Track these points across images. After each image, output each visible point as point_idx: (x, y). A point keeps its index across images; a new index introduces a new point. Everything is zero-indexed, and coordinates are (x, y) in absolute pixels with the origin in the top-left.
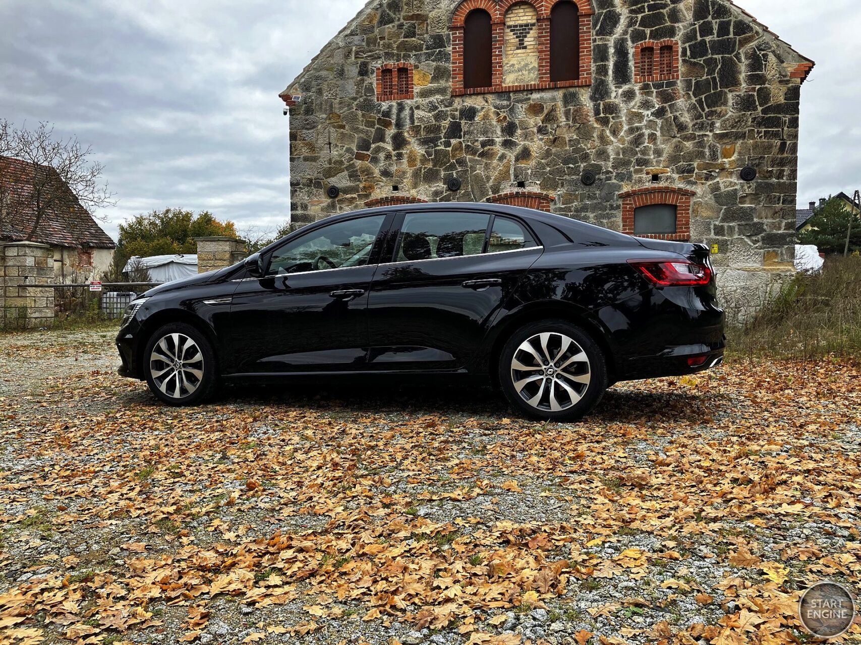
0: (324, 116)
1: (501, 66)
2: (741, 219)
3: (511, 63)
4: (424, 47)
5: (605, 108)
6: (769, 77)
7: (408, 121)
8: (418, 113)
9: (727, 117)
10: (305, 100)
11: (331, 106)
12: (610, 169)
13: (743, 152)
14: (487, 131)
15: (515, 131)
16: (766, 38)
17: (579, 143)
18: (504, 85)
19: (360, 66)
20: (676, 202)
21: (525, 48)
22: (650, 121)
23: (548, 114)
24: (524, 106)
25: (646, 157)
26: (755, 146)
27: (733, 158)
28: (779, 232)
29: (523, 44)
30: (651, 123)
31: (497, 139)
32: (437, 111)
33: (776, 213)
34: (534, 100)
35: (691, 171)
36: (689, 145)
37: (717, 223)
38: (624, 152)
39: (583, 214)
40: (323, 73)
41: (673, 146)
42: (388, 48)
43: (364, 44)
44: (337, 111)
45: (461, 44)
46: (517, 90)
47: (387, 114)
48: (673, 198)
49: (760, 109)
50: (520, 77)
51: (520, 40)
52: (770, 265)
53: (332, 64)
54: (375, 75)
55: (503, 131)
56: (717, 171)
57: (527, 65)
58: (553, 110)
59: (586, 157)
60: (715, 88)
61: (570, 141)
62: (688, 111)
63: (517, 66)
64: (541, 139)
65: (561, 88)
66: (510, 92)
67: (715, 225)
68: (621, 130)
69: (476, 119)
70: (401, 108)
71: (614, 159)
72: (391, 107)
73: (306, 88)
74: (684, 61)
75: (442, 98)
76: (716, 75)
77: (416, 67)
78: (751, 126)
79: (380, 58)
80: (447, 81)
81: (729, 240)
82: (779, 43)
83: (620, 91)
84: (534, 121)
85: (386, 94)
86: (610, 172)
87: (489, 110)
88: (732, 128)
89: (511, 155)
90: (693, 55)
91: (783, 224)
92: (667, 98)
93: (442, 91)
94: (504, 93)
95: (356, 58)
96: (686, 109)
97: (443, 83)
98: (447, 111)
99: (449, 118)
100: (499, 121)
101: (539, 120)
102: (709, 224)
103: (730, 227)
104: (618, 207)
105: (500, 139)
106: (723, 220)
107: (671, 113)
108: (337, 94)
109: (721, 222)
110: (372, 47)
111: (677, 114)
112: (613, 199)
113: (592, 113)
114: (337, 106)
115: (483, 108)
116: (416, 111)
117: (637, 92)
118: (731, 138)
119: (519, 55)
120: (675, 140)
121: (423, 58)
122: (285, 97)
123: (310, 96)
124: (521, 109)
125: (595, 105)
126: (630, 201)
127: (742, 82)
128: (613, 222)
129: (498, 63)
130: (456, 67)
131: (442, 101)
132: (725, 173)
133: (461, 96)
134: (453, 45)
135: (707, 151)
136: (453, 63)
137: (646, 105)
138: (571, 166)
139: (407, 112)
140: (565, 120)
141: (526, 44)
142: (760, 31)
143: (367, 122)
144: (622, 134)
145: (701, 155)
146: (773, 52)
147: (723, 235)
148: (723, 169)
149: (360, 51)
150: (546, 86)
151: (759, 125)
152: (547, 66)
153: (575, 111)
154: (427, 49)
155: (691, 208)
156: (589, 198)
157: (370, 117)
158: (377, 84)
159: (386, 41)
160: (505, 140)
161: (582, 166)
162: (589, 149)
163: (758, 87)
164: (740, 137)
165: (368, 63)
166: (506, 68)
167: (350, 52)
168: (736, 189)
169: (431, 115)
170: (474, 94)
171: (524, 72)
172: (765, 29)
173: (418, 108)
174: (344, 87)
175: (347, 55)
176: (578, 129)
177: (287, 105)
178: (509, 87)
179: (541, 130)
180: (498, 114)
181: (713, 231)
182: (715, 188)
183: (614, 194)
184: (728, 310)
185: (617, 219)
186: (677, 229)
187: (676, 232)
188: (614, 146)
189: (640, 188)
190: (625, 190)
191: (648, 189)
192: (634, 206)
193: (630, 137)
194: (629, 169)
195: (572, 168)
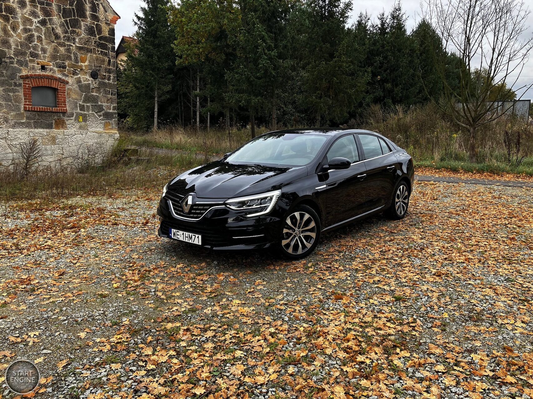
2: (93, 102)
5: (6, 8)
6: (100, 18)
9: (81, 37)
12: (12, 56)
13: (91, 61)
20: (58, 87)
22: (37, 26)
25: (36, 52)
26: (97, 59)
27: (86, 64)
28: (111, 111)
30: (38, 28)
33: (108, 100)
35: (64, 67)
36: (62, 49)
37: (81, 103)
38: (21, 45)
41: (53, 48)
48: (56, 84)
49: (98, 36)
52: (107, 130)
56: (79, 70)
60: (74, 16)
62: (60, 26)
67: (80, 104)
68: (18, 28)
71: (14, 48)
76: (74, 7)
78: (94, 46)
81: (87, 114)
86: (13, 58)
88: (85, 44)
91: (112, 107)
92: (47, 13)
96: (59, 25)
102: (77, 103)
103: (87, 106)
104: (20, 85)
106: (84, 102)
107: (50, 25)
111: (54, 26)
112: (16, 78)
117: (28, 3)
118: (84, 50)
120: (53, 44)
126: (28, 81)
127: (88, 17)
128: (18, 95)
132: (82, 72)
135: (72, 55)
137: (34, 14)
144: (19, 31)
145: (69, 58)
146: (101, 4)
147: (84, 111)
148: (82, 69)
151: (98, 46)
155: (66, 92)
163: (96, 23)
164: (89, 52)
168: (89, 83)
181: (79, 108)
182: (79, 81)
183: (17, 75)
184: (90, 156)
185: (20, 94)
186: (58, 104)
187: (58, 107)
188: (15, 39)
189: (35, 73)
190: (24, 73)
191: (39, 75)
192: (31, 85)
193: (24, 35)
194: (26, 58)
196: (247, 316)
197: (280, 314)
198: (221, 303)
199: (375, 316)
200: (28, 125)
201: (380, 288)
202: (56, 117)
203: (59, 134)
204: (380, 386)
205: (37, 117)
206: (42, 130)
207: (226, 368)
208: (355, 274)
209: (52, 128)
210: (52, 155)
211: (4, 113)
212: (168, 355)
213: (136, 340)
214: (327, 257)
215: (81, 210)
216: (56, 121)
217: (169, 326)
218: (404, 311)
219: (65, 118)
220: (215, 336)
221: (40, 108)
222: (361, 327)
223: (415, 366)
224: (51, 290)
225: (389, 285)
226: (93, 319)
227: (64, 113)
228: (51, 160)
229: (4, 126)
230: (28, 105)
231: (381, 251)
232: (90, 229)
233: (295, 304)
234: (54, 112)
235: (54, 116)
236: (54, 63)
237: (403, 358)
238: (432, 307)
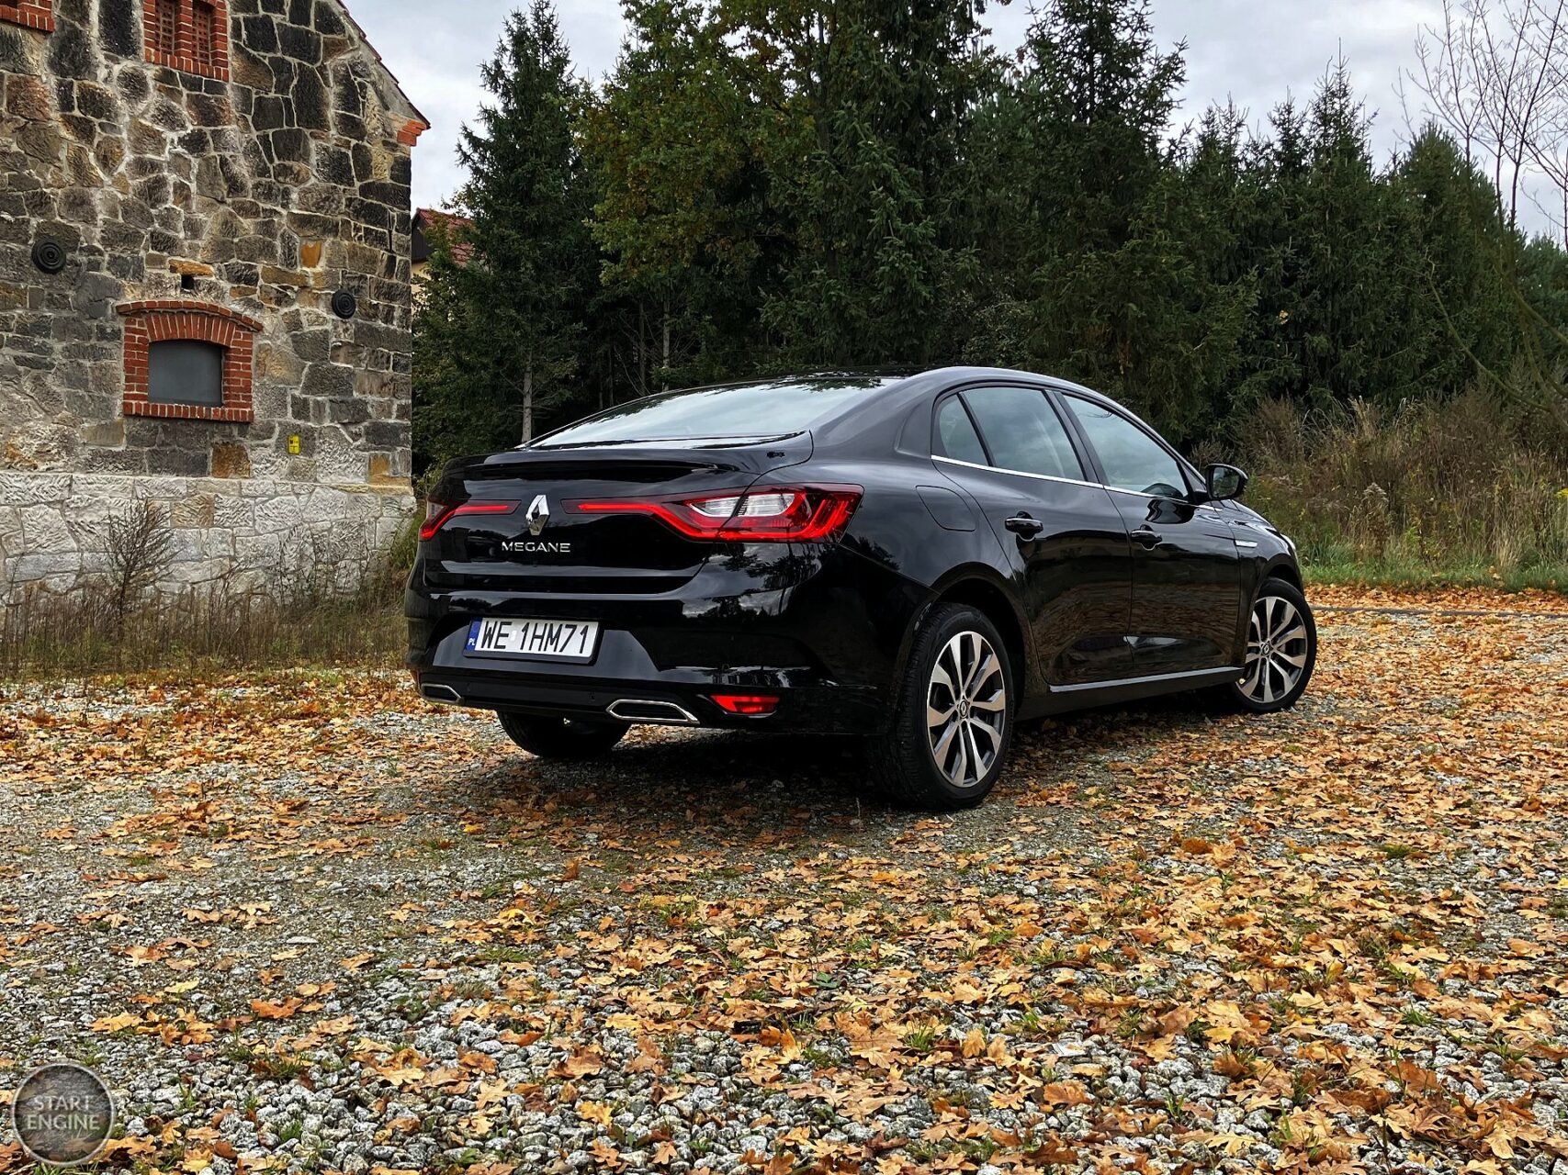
2: (334, 389)
5: (82, 97)
6: (369, 128)
9: (308, 185)
12: (96, 244)
13: (334, 260)
16: (363, 53)
17: (25, 165)
20: (229, 340)
22: (178, 155)
25: (171, 233)
26: (353, 254)
27: (319, 269)
28: (391, 421)
30: (180, 161)
33: (385, 385)
35: (251, 280)
36: (247, 223)
37: (297, 393)
38: (126, 213)
39: (38, 340)
41: (220, 220)
48: (223, 333)
49: (358, 184)
52: (377, 482)
56: (296, 288)
59: (41, 203)
60: (290, 123)
61: (3, 154)
62: (244, 153)
67: (293, 397)
68: (120, 159)
71: (105, 222)
74: (236, 46)
76: (290, 96)
78: (344, 213)
81: (315, 429)
82: (381, 69)
83: (117, 69)
86: (98, 250)
88: (319, 209)
90: (253, 42)
91: (395, 407)
92: (208, 114)
96: (241, 149)
102: (284, 395)
103: (317, 403)
104: (116, 335)
106: (307, 389)
107: (215, 149)
109: (303, 392)
111: (227, 154)
112: (104, 315)
113: (53, 101)
117: (151, 83)
118: (315, 228)
120: (222, 208)
125: (59, 83)
126: (141, 324)
127: (331, 124)
128: (106, 368)
132: (306, 296)
135: (278, 243)
137: (168, 117)
138: (8, 217)
142: (356, 38)
144: (122, 168)
145: (268, 251)
146: (373, 84)
147: (307, 419)
148: (304, 287)
151: (357, 214)
153: (14, 83)
155: (253, 357)
156: (52, 303)
161: (34, 222)
162: (49, 186)
163: (354, 142)
164: (330, 231)
168: (326, 331)
172: (362, 37)
176: (21, 129)
181: (290, 410)
182: (294, 323)
183: (107, 303)
184: (319, 567)
185: (113, 363)
186: (227, 397)
187: (227, 405)
188: (107, 193)
189: (162, 299)
190: (130, 298)
191: (176, 305)
192: (148, 337)
193: (136, 182)
194: (137, 253)
195: (9, 222)
196: (901, 887)
197: (1006, 882)
198: (813, 863)
199: (1324, 886)
200: (130, 463)
201: (1334, 834)
202: (217, 439)
203: (224, 493)
204: (1355, 1007)
205: (161, 436)
206: (173, 478)
207: (856, 976)
208: (1246, 809)
209: (203, 472)
210: (201, 561)
211: (62, 421)
212: (673, 951)
213: (565, 924)
214: (1146, 775)
215: (318, 686)
216: (217, 451)
217: (661, 900)
218: (1421, 877)
219: (247, 442)
220: (808, 921)
221: (171, 408)
222: (1280, 905)
223: (1465, 978)
224: (278, 835)
225: (1362, 827)
226: (422, 887)
227: (244, 424)
228: (195, 576)
229: (61, 463)
230: (135, 397)
231: (1327, 763)
232: (359, 720)
233: (1055, 863)
234: (213, 421)
235: (213, 434)
236: (222, 266)
237: (1425, 961)
238: (1516, 870)
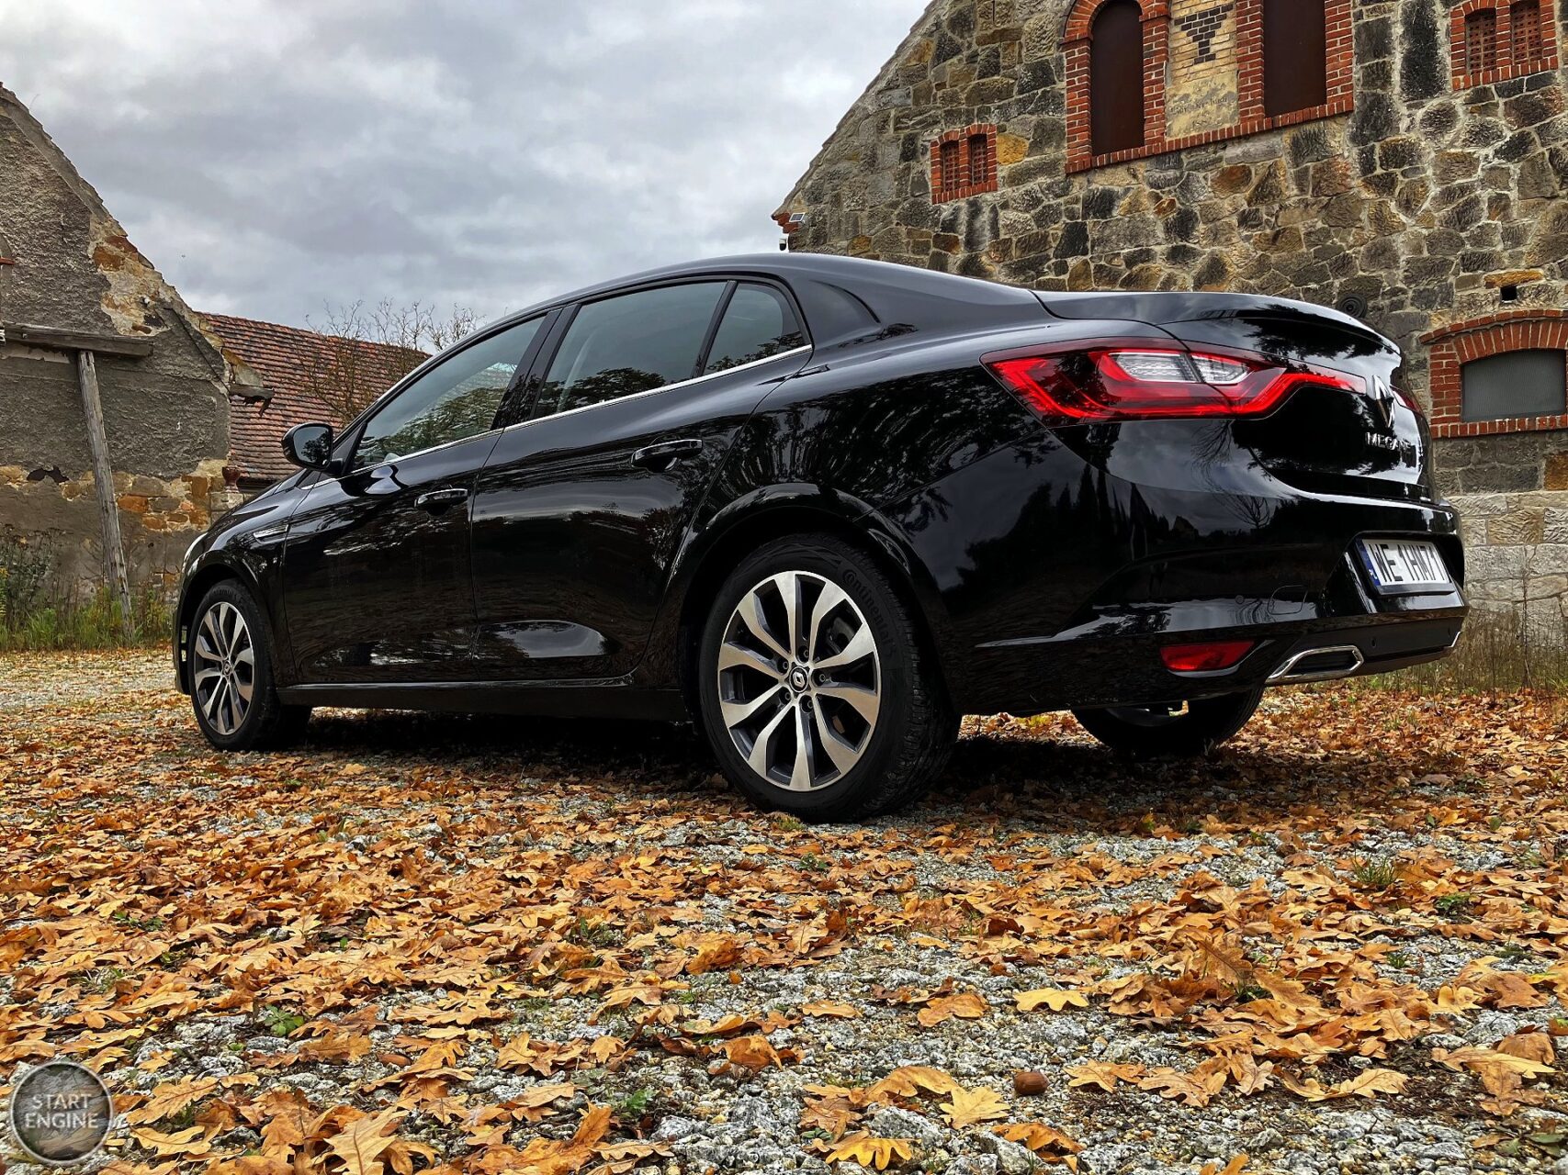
0: (845, 243)
1: (1162, 103)
3: (1181, 93)
4: (1016, 89)
5: (1385, 155)
7: (988, 233)
8: (1007, 216)
10: (813, 218)
11: (856, 224)
12: (1400, 285)
14: (1137, 235)
15: (1193, 228)
17: (1328, 236)
18: (1167, 139)
19: (903, 144)
21: (1212, 57)
22: (1492, 169)
23: (1262, 183)
24: (1210, 175)
25: (1485, 250)
29: (1208, 50)
30: (1497, 173)
31: (1157, 248)
32: (1040, 208)
34: (1229, 160)
38: (1431, 245)
40: (843, 166)
41: (1550, 217)
42: (952, 101)
43: (910, 101)
44: (865, 231)
45: (1083, 72)
46: (1195, 146)
47: (950, 225)
48: (1554, 335)
50: (1201, 118)
51: (1201, 45)
53: (857, 148)
54: (928, 155)
55: (1168, 230)
57: (1214, 91)
58: (1271, 174)
59: (1343, 264)
61: (1308, 234)
63: (1193, 97)
64: (1247, 238)
65: (1286, 127)
66: (1179, 151)
68: (1424, 197)
69: (1115, 213)
70: (975, 211)
71: (1408, 262)
72: (957, 210)
73: (815, 197)
74: (1567, 28)
75: (1049, 181)
77: (1002, 129)
79: (936, 123)
80: (1058, 147)
83: (1420, 114)
84: (1231, 203)
85: (948, 189)
86: (1401, 290)
87: (1140, 192)
89: (1186, 278)
92: (1531, 112)
93: (1047, 168)
94: (1169, 155)
95: (896, 129)
97: (1050, 153)
98: (1060, 204)
99: (1064, 218)
100: (1160, 211)
101: (1241, 199)
104: (1421, 364)
105: (1163, 247)
107: (1543, 145)
108: (864, 201)
110: (923, 105)
111: (1559, 145)
112: (1409, 348)
113: (1355, 170)
114: (866, 222)
115: (1127, 190)
116: (1001, 213)
117: (1460, 110)
119: (1201, 74)
120: (1554, 204)
121: (1013, 111)
122: (781, 218)
123: (822, 211)
124: (1203, 182)
125: (1362, 152)
126: (1449, 348)
129: (1155, 97)
130: (1075, 117)
131: (1049, 187)
133: (1085, 171)
134: (1068, 76)
136: (1070, 111)
137: (1482, 135)
138: (1313, 286)
139: (985, 217)
140: (1296, 192)
141: (1212, 51)
143: (917, 244)
144: (1426, 205)
149: (904, 117)
150: (1253, 127)
152: (1255, 87)
153: (1318, 170)
154: (1020, 92)
157: (921, 235)
158: (933, 172)
159: (948, 89)
160: (1173, 248)
161: (1337, 283)
162: (1351, 247)
165: (916, 135)
166: (1171, 104)
167: (886, 121)
169: (1028, 216)
170: (1109, 165)
171: (1208, 107)
173: (1005, 206)
174: (876, 187)
175: (881, 129)
176: (1325, 207)
177: (785, 232)
178: (1178, 141)
179: (1245, 220)
180: (1158, 198)
183: (1411, 337)
185: (1421, 392)
188: (1409, 234)
189: (1472, 319)
190: (1436, 325)
191: (1492, 320)
192: (1458, 359)
193: (1446, 211)
194: (1446, 280)
195: (1315, 290)
202: (1551, 449)
203: (1558, 506)
205: (1477, 454)
206: (1489, 496)
209: (1532, 487)
216: (1551, 463)
221: (1488, 425)
230: (1444, 421)
235: (1544, 446)
236: (1555, 265)
